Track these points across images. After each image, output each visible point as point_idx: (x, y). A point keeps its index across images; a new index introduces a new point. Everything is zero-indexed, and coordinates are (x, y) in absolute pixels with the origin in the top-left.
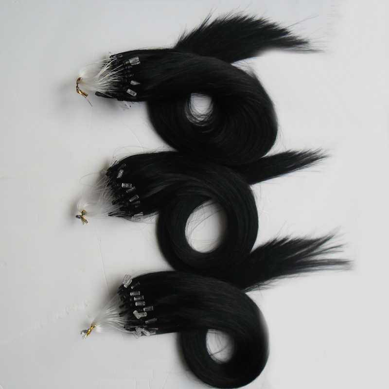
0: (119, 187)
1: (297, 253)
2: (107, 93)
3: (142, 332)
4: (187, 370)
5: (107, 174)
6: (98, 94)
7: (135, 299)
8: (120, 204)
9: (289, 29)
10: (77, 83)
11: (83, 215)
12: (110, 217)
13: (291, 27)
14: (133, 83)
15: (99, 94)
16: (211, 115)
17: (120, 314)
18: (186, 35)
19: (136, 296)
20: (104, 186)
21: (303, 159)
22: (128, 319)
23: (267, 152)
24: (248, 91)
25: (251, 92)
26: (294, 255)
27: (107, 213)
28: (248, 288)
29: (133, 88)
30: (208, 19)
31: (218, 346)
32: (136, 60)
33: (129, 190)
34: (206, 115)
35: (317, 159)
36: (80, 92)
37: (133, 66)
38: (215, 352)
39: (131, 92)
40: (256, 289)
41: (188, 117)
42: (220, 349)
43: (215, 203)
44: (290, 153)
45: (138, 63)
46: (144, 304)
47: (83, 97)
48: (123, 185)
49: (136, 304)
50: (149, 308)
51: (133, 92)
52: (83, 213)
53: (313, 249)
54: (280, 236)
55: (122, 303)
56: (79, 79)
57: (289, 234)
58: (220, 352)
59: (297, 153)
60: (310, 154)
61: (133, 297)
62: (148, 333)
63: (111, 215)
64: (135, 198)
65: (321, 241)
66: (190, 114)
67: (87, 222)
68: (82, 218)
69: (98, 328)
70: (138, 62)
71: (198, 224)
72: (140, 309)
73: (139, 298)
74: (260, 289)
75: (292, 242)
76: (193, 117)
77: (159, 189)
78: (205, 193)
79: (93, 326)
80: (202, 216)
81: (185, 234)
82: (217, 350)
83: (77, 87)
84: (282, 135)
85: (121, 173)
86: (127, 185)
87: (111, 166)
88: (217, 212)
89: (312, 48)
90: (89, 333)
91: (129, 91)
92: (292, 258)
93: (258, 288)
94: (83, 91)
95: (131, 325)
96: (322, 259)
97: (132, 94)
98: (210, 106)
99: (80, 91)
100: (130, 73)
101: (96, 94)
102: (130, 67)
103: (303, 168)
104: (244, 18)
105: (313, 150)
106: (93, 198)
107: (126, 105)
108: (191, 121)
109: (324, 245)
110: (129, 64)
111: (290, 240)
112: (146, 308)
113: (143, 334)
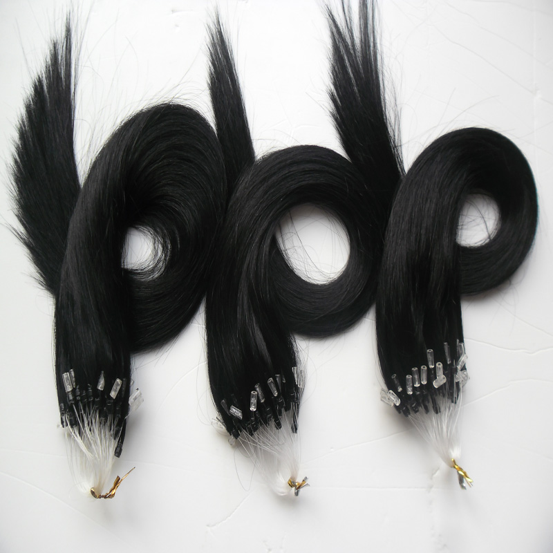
0: (255, 415)
1: (352, 75)
2: (115, 436)
3: (461, 370)
4: (510, 284)
5: (236, 436)
6: (118, 453)
7: (417, 385)
8: (280, 414)
9: (35, 77)
10: (100, 497)
11: (295, 486)
12: (298, 431)
13: (32, 73)
14: (101, 385)
15: (119, 449)
16: (155, 230)
17: (437, 413)
18: (38, 276)
19: (413, 383)
20: (254, 442)
21: (220, 59)
22: (444, 396)
23: (210, 126)
24: (120, 159)
25: (122, 153)
26: (353, 81)
27: (292, 434)
28: (398, 166)
29: (109, 387)
30: (16, 231)
31: (478, 225)
32: (67, 378)
33: (261, 398)
34: (154, 239)
35: (220, 33)
36: (113, 493)
37: (76, 385)
38: (485, 230)
39: (115, 391)
40: (399, 152)
41: (156, 275)
42: (482, 221)
43: (280, 227)
44: (211, 82)
45: (73, 374)
46: (424, 368)
47: (121, 485)
48: (253, 409)
49: (424, 382)
50: (430, 358)
51: (114, 387)
52: (292, 484)
53: (346, 46)
54: (328, 106)
55: (421, 409)
56: (93, 493)
57: (324, 88)
58: (485, 222)
59: (212, 68)
60: (214, 45)
61: (414, 389)
62: (463, 358)
63: (295, 429)
64: (273, 385)
65: (334, 30)
66: (153, 270)
67: (306, 478)
68: (299, 487)
69: (455, 454)
70: (70, 373)
71: (309, 261)
72: (432, 375)
73: (416, 377)
74: (401, 146)
75: (335, 85)
76: (156, 266)
77: (259, 336)
78: (266, 247)
79: (453, 464)
80: (299, 251)
81: (324, 285)
82: (483, 226)
83: (105, 497)
84: (185, 97)
85: (236, 412)
86: (254, 401)
87: (224, 428)
88: (293, 223)
89: (64, 34)
90: (465, 473)
91: (113, 394)
92: (357, 85)
93: (399, 148)
94: (112, 486)
95: (452, 390)
96: (359, 29)
97: (119, 388)
98: (140, 231)
99: (111, 491)
100: (87, 390)
101: (118, 456)
102: (77, 390)
103: (233, 59)
104: (16, 162)
105: (208, 40)
106: (270, 463)
107: (135, 399)
108: (163, 270)
109: (339, 25)
110: (74, 391)
111: (332, 87)
112: (430, 363)
113: (464, 368)
